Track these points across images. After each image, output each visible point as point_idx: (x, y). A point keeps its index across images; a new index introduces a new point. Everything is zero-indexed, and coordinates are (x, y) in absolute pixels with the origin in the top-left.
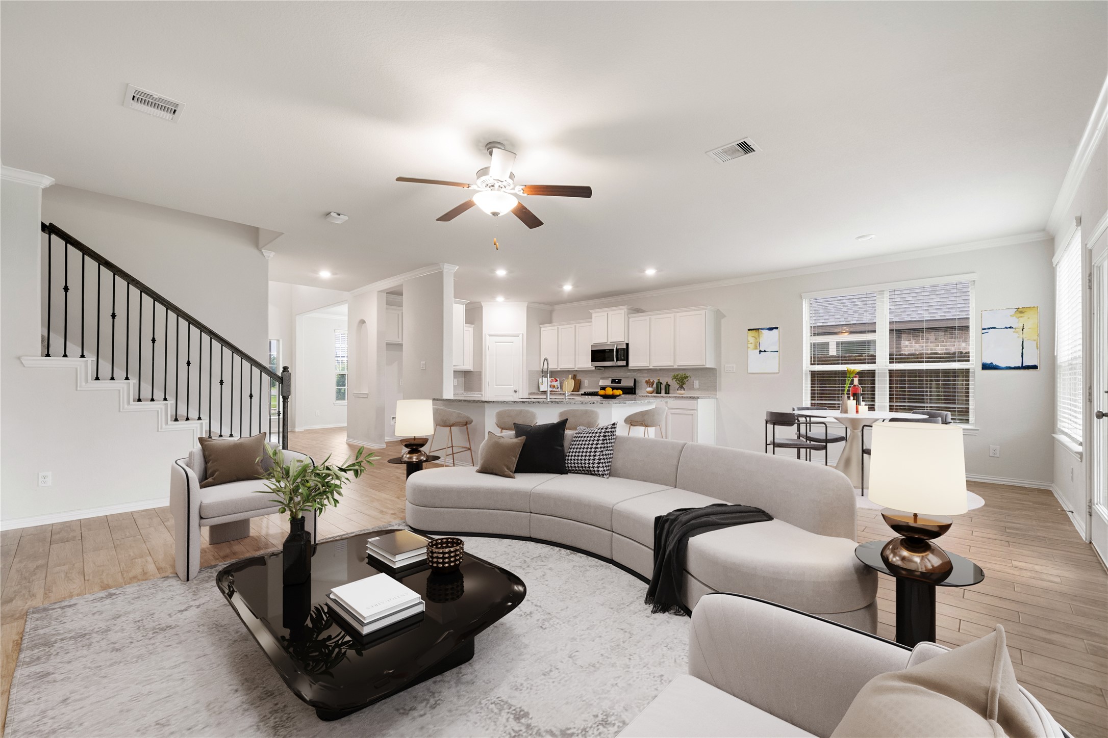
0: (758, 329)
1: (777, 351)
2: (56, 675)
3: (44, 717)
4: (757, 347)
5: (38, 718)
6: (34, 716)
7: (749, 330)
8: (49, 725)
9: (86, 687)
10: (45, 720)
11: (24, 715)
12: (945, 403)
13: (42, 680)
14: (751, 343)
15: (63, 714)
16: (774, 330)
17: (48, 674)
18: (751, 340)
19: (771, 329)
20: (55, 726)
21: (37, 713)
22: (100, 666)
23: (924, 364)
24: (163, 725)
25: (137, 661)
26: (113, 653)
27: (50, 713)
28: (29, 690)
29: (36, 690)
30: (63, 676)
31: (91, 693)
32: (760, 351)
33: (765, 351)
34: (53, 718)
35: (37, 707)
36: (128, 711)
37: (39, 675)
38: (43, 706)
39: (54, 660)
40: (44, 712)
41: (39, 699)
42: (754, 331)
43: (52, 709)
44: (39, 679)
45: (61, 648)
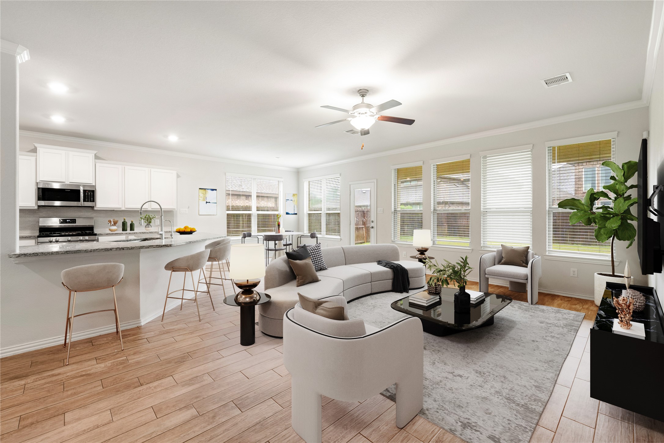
0: (205, 189)
1: (216, 203)
2: (533, 383)
3: (545, 369)
4: (204, 199)
5: (547, 370)
6: (548, 372)
7: (200, 189)
8: (545, 365)
9: (527, 370)
10: (546, 368)
11: (551, 374)
12: (248, 228)
13: (539, 385)
14: (201, 197)
15: (540, 366)
16: (214, 191)
17: (536, 387)
18: (201, 195)
19: (213, 190)
20: (544, 364)
21: (547, 372)
22: (517, 374)
23: (241, 211)
24: (518, 344)
25: (504, 367)
26: (507, 377)
27: (543, 369)
28: (546, 384)
29: (544, 382)
30: (531, 381)
31: (528, 366)
32: (207, 202)
33: (209, 202)
34: (543, 366)
35: (546, 374)
36: (523, 353)
37: (539, 389)
38: (544, 373)
39: (529, 393)
40: (545, 371)
41: (544, 377)
42: (203, 190)
43: (542, 370)
44: (540, 386)
45: (522, 399)
